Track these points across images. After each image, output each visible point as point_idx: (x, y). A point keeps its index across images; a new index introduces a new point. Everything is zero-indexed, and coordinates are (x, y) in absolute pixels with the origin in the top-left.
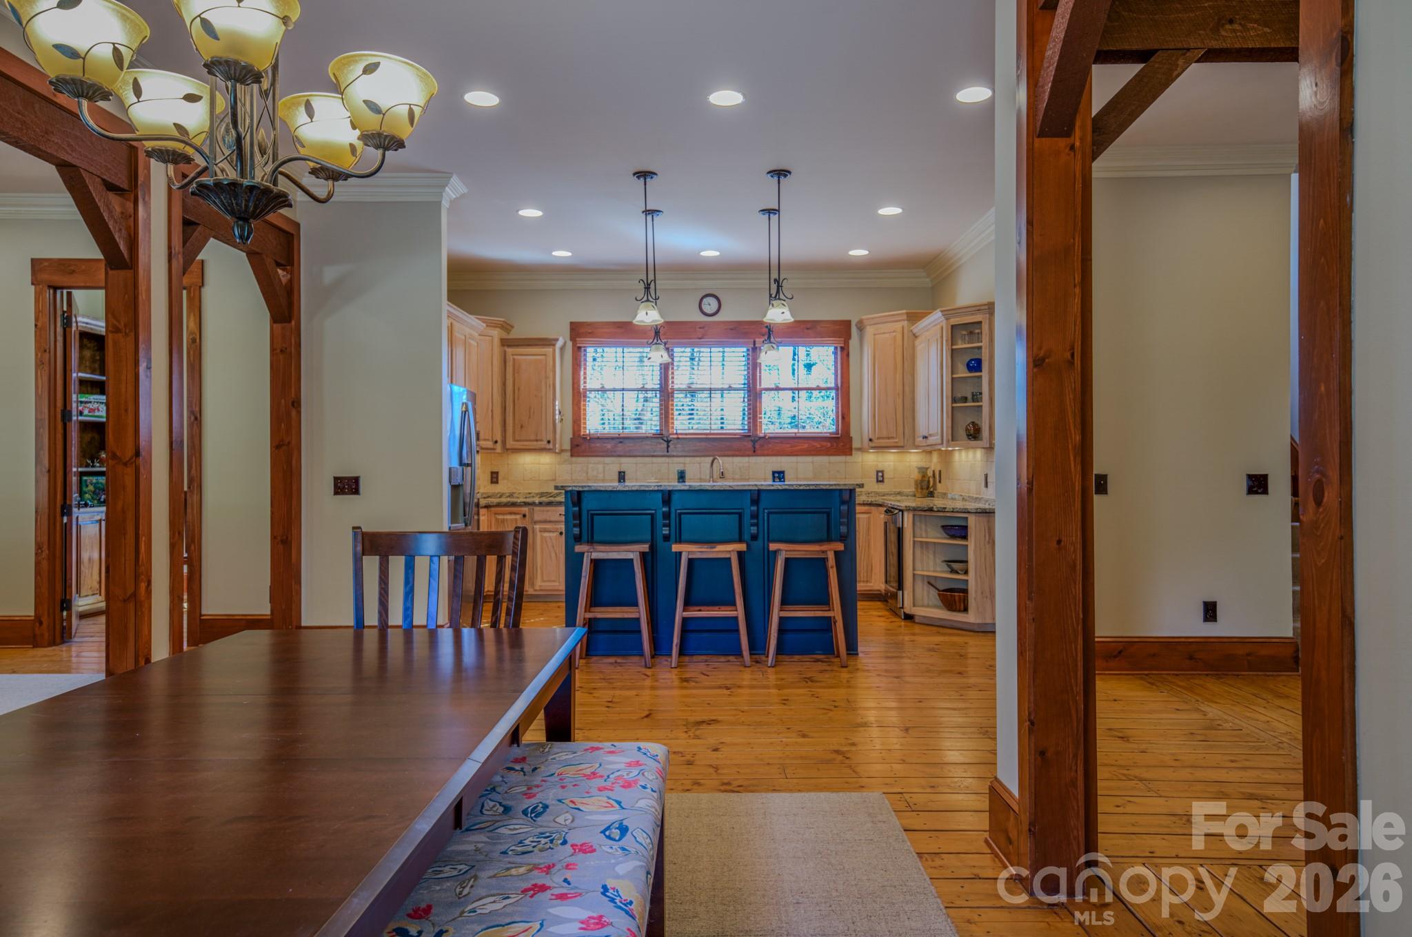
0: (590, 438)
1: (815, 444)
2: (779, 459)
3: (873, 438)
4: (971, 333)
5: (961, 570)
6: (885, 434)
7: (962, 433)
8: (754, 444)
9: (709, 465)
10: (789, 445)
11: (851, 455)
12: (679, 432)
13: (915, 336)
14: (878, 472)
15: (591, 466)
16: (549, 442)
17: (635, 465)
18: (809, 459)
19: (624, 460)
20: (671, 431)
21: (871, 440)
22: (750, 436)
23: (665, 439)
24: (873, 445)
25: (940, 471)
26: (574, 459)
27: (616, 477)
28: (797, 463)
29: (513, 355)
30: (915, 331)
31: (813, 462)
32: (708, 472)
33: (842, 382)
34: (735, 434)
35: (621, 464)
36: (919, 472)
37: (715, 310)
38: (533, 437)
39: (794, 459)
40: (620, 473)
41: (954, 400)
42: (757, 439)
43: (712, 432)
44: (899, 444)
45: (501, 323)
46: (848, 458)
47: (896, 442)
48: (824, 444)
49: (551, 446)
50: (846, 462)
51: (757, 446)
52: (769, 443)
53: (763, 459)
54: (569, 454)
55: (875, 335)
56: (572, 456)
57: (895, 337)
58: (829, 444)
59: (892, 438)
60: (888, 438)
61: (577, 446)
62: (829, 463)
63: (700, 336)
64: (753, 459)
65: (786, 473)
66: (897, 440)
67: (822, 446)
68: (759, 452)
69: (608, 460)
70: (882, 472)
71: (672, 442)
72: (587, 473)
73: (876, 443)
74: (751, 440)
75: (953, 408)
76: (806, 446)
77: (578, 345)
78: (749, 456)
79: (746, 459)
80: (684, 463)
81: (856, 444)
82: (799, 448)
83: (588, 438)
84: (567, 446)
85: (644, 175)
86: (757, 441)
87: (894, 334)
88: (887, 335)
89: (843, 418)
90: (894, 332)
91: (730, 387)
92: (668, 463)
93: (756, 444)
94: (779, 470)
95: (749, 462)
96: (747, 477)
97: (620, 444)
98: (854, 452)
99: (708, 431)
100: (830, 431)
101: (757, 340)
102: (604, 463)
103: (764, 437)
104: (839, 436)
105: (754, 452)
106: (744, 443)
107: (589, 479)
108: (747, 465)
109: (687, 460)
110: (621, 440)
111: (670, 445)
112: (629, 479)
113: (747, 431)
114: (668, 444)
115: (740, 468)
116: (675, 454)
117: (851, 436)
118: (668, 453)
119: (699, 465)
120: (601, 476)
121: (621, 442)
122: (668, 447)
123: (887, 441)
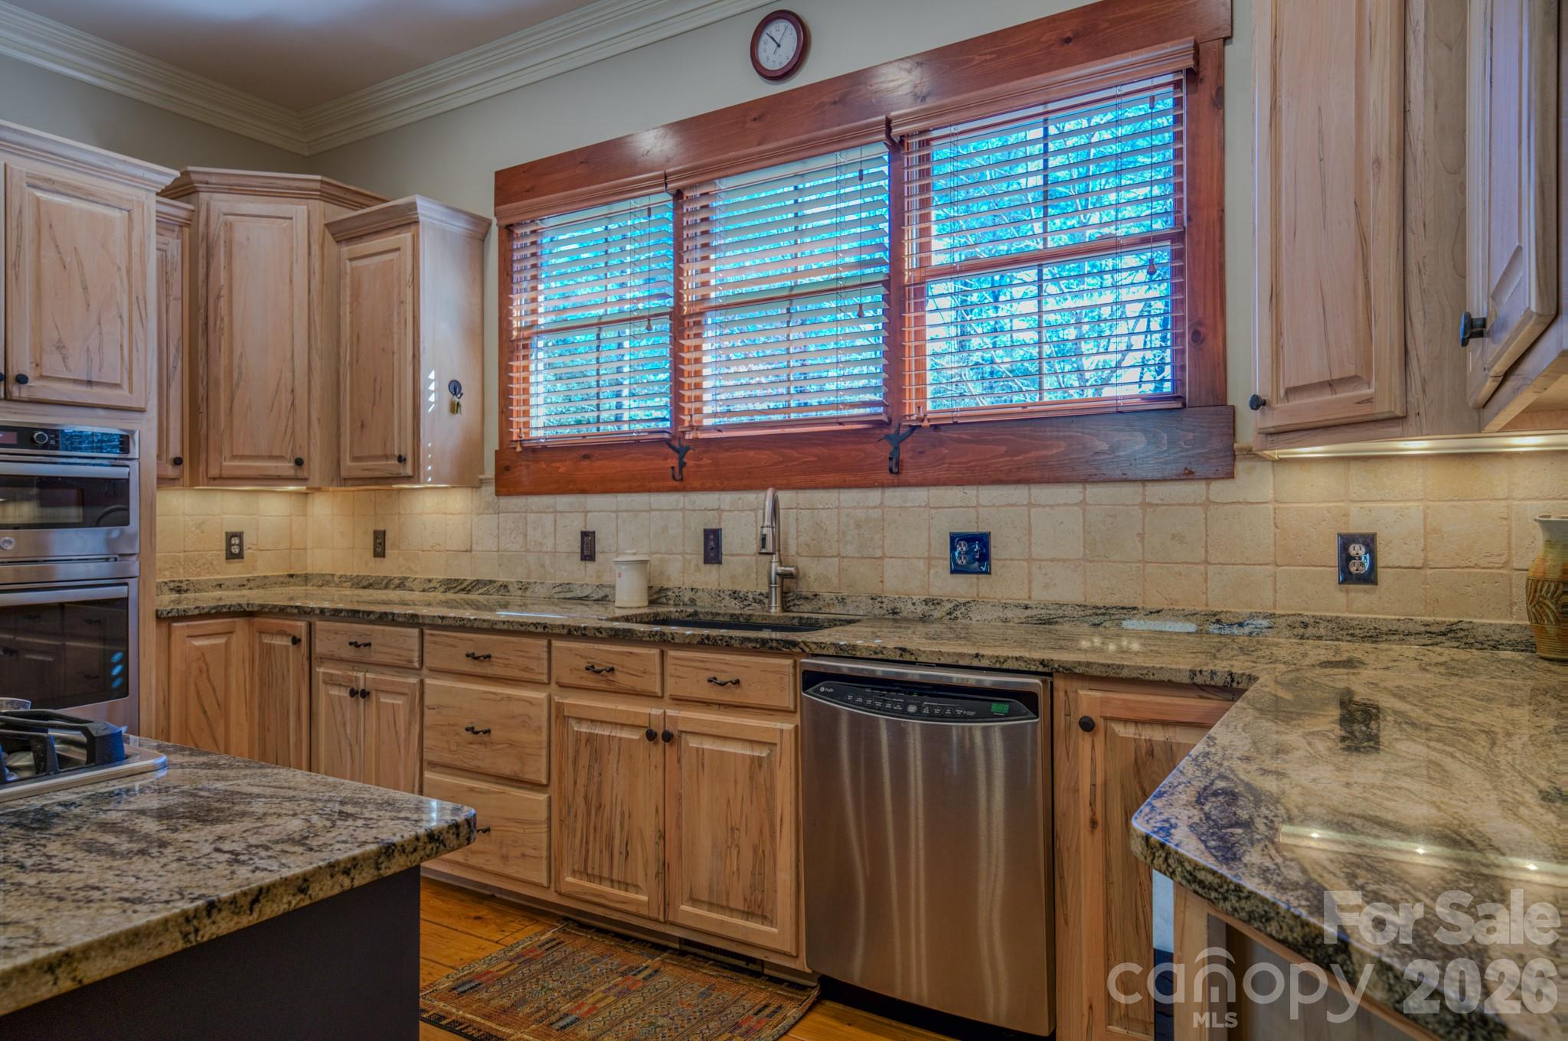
0: (525, 449)
2: (971, 493)
8: (897, 448)
9: (768, 514)
10: (1003, 449)
11: (1230, 475)
12: (709, 422)
14: (1346, 541)
15: (531, 517)
16: (401, 459)
17: (614, 515)
19: (595, 501)
20: (691, 419)
22: (887, 423)
23: (676, 444)
26: (505, 501)
27: (577, 545)
28: (1030, 505)
29: (351, 260)
31: (1083, 503)
34: (852, 420)
35: (586, 512)
38: (379, 452)
39: (1019, 493)
40: (584, 534)
42: (904, 431)
43: (794, 415)
44: (1382, 408)
45: (317, 186)
46: (1220, 490)
47: (1369, 400)
49: (409, 470)
50: (1208, 503)
51: (905, 455)
53: (920, 495)
54: (492, 489)
56: (498, 493)
58: (1142, 439)
60: (1332, 386)
61: (507, 468)
62: (1145, 505)
64: (895, 497)
65: (992, 541)
68: (909, 474)
69: (563, 501)
71: (691, 452)
72: (526, 535)
74: (887, 437)
76: (1059, 447)
78: (883, 486)
79: (874, 496)
80: (718, 510)
81: (1246, 425)
82: (1033, 454)
84: (490, 472)
86: (903, 438)
89: (1197, 337)
92: (683, 510)
93: (903, 447)
94: (972, 529)
95: (881, 506)
96: (879, 553)
97: (586, 463)
98: (1240, 465)
100: (1149, 389)
102: (555, 512)
104: (1185, 403)
105: (896, 473)
106: (870, 447)
107: (528, 551)
108: (876, 514)
109: (727, 498)
110: (583, 452)
111: (685, 460)
112: (603, 552)
113: (881, 410)
114: (681, 459)
115: (858, 526)
116: (696, 484)
117: (1230, 402)
118: (679, 481)
119: (753, 514)
120: (549, 543)
121: (586, 457)
122: (682, 465)
123: (1327, 397)
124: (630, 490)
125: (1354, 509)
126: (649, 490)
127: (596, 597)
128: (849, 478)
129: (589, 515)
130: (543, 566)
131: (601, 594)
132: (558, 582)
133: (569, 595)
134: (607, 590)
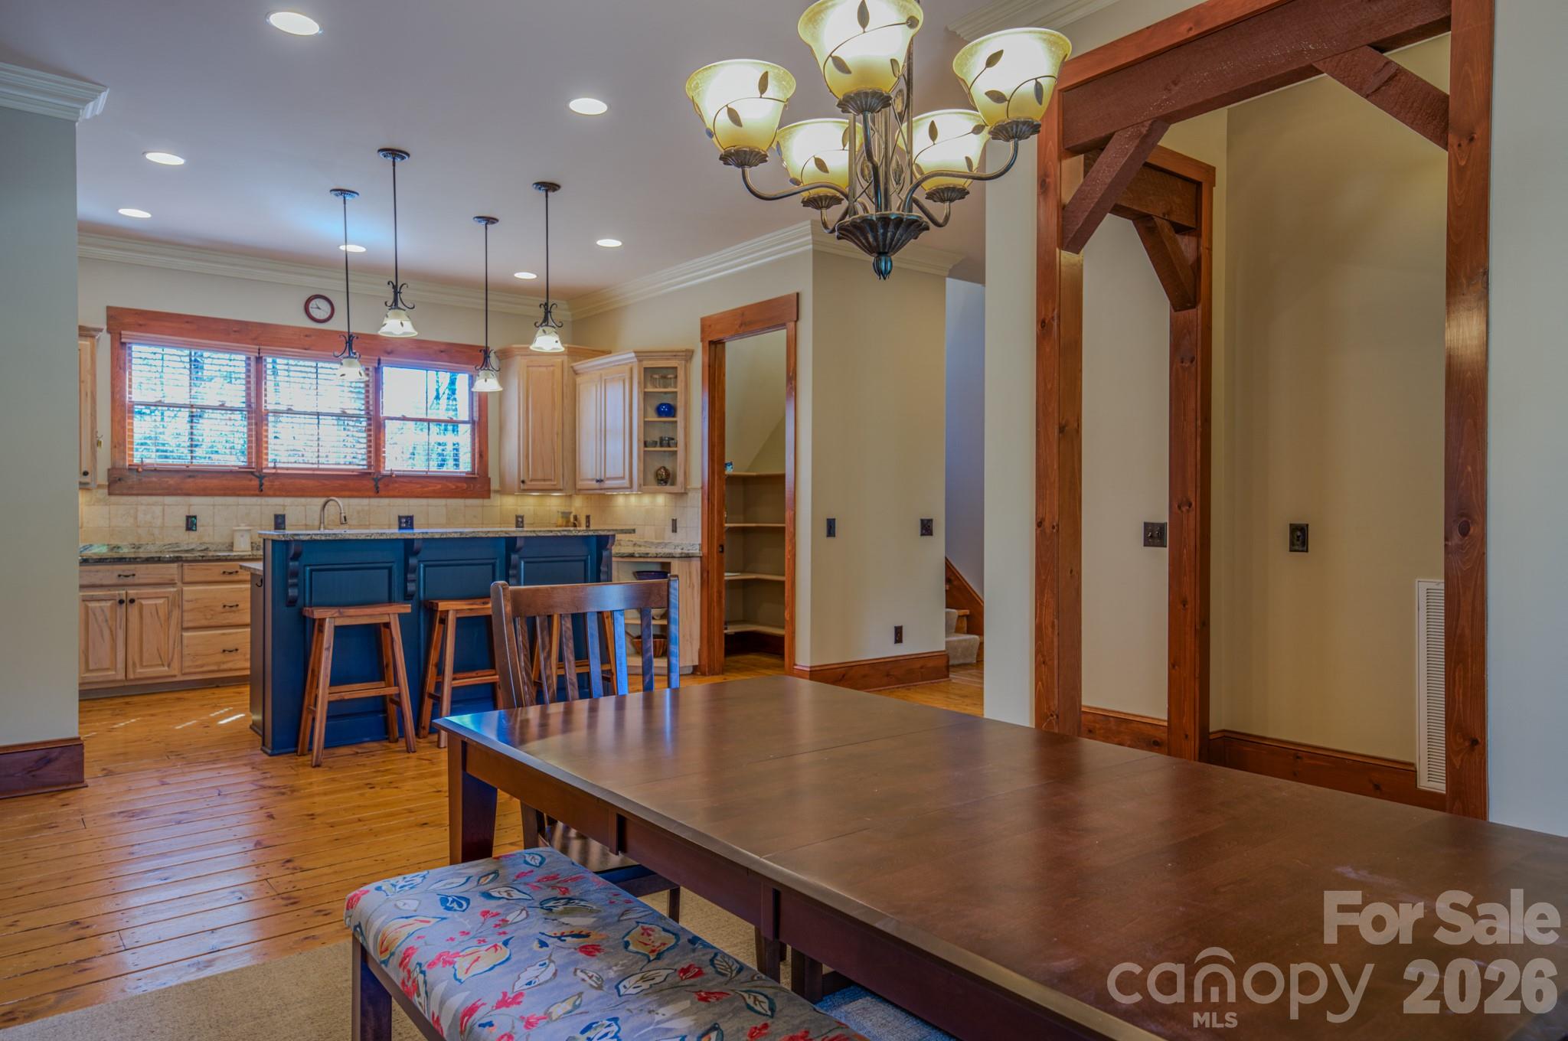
0: (144, 470)
1: (450, 484)
2: (406, 501)
3: (525, 479)
4: (664, 377)
5: (657, 616)
6: (540, 476)
7: (651, 477)
8: (377, 483)
9: (318, 508)
10: (419, 486)
11: (489, 497)
12: (278, 465)
13: (576, 373)
14: (517, 517)
15: (141, 508)
16: (85, 474)
17: (212, 508)
18: (442, 502)
19: (194, 500)
20: (264, 463)
21: (523, 482)
22: (370, 474)
23: (257, 474)
24: (526, 487)
25: (588, 517)
26: (114, 499)
27: (183, 523)
28: (428, 505)
30: (576, 368)
31: (446, 505)
32: (317, 516)
33: (480, 416)
34: (353, 471)
35: (189, 505)
36: (562, 517)
37: (329, 314)
39: (424, 501)
40: (188, 517)
41: (646, 444)
42: (380, 477)
43: (321, 466)
44: (558, 487)
46: (486, 502)
47: (555, 485)
48: (459, 485)
50: (483, 506)
51: (380, 486)
52: (396, 482)
53: (385, 501)
54: (106, 491)
55: (528, 367)
56: (110, 494)
57: (553, 373)
58: (465, 485)
59: (551, 480)
60: (544, 480)
61: (120, 480)
63: (307, 347)
64: (375, 501)
65: (414, 518)
66: (555, 483)
67: (457, 487)
68: (382, 493)
69: (169, 500)
70: (522, 517)
71: (266, 478)
72: (136, 518)
73: (529, 484)
74: (372, 478)
75: (645, 451)
76: (439, 486)
77: (123, 340)
78: (370, 497)
79: (365, 501)
80: (284, 506)
81: (495, 485)
83: (140, 470)
84: (102, 479)
85: (395, 154)
86: (379, 480)
87: (552, 368)
88: (544, 369)
89: (481, 456)
90: (552, 366)
91: (344, 412)
92: (260, 505)
93: (379, 483)
94: (406, 514)
95: (369, 505)
96: (368, 525)
97: (190, 479)
98: (492, 495)
99: (315, 466)
100: (466, 470)
101: (382, 358)
102: (164, 505)
103: (391, 476)
104: (476, 476)
105: (377, 493)
106: (365, 482)
107: (138, 527)
108: (367, 508)
109: (288, 501)
110: (190, 474)
111: (263, 481)
112: (203, 526)
113: (365, 467)
114: (260, 481)
115: (358, 512)
116: (271, 493)
117: (489, 476)
118: (260, 492)
119: (303, 508)
120: (159, 522)
121: (190, 477)
122: (261, 485)
123: (543, 483)
124: (225, 495)
125: (519, 508)
126: (239, 495)
127: (199, 549)
128: (355, 494)
129: (192, 507)
130: (153, 535)
131: (203, 547)
132: (166, 542)
133: (177, 549)
134: (208, 546)
